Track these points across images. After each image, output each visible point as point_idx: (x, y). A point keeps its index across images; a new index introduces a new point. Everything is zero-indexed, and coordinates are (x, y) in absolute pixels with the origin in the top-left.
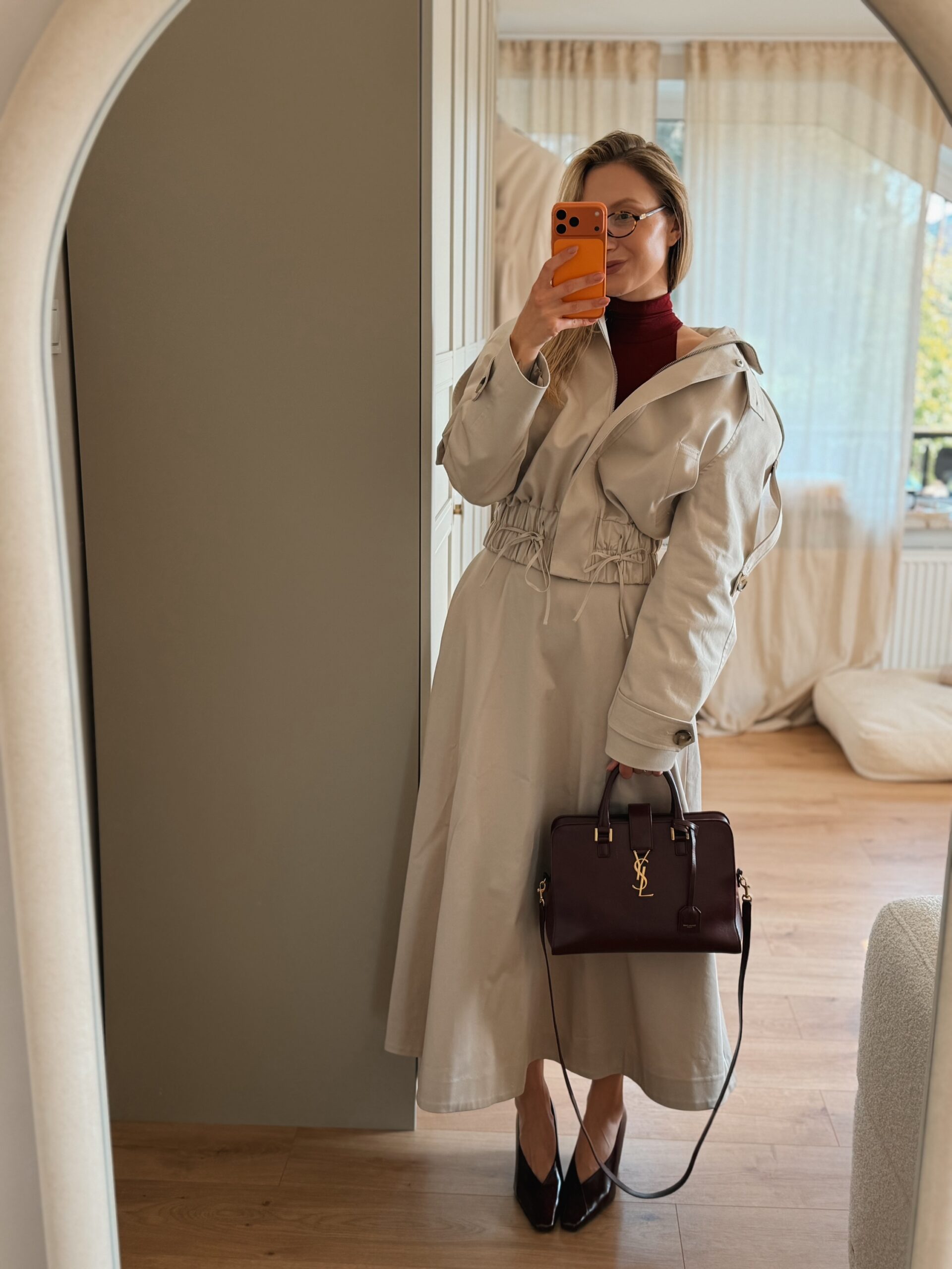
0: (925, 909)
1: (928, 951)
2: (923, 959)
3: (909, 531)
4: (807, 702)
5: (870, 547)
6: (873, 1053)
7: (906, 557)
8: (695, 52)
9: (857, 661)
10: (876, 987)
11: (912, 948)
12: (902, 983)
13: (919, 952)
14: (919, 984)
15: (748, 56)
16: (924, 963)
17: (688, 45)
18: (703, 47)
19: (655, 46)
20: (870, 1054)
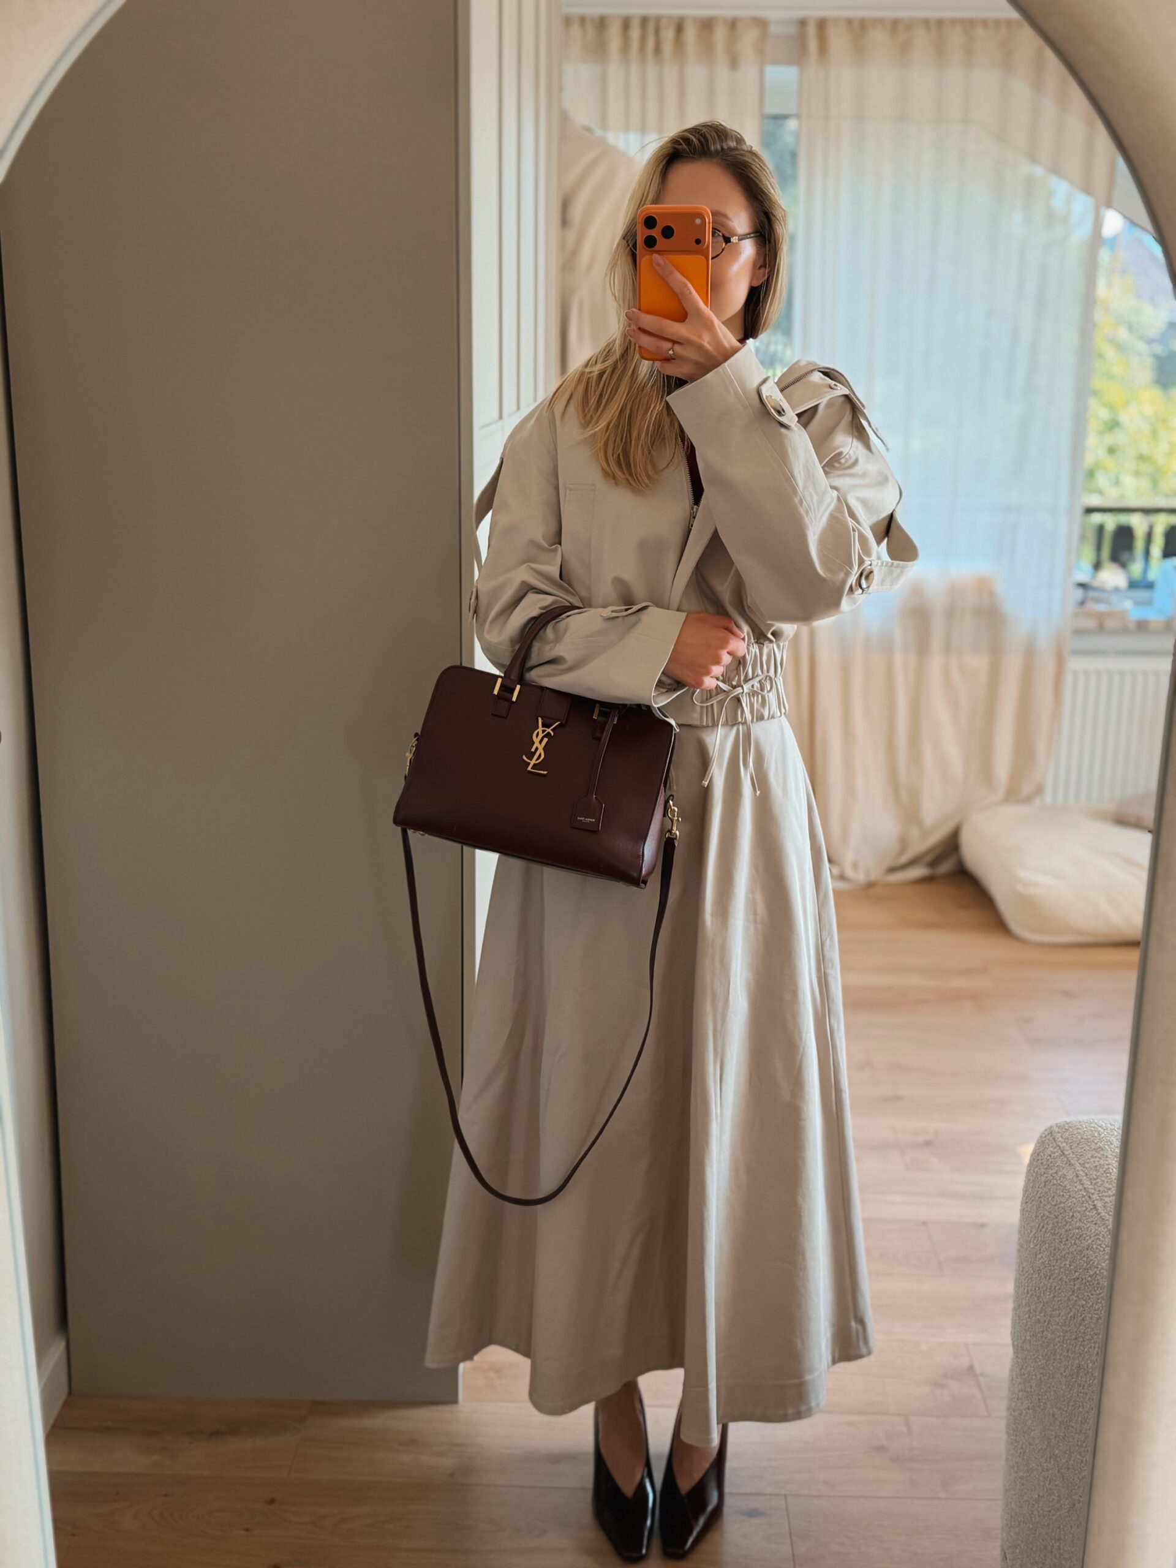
0: (1096, 1134)
1: (1099, 1191)
2: (1093, 1201)
3: (1079, 632)
4: (951, 845)
5: (1030, 653)
6: (1031, 1315)
7: (1074, 664)
8: (811, 31)
9: (1013, 794)
10: (1034, 1233)
11: (1080, 1187)
12: (1066, 1230)
13: (1087, 1192)
14: (1088, 1234)
15: (878, 37)
16: (1095, 1207)
17: (803, 23)
18: (822, 25)
19: (761, 23)
20: (1027, 1316)
